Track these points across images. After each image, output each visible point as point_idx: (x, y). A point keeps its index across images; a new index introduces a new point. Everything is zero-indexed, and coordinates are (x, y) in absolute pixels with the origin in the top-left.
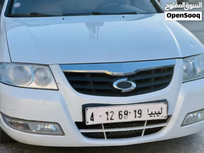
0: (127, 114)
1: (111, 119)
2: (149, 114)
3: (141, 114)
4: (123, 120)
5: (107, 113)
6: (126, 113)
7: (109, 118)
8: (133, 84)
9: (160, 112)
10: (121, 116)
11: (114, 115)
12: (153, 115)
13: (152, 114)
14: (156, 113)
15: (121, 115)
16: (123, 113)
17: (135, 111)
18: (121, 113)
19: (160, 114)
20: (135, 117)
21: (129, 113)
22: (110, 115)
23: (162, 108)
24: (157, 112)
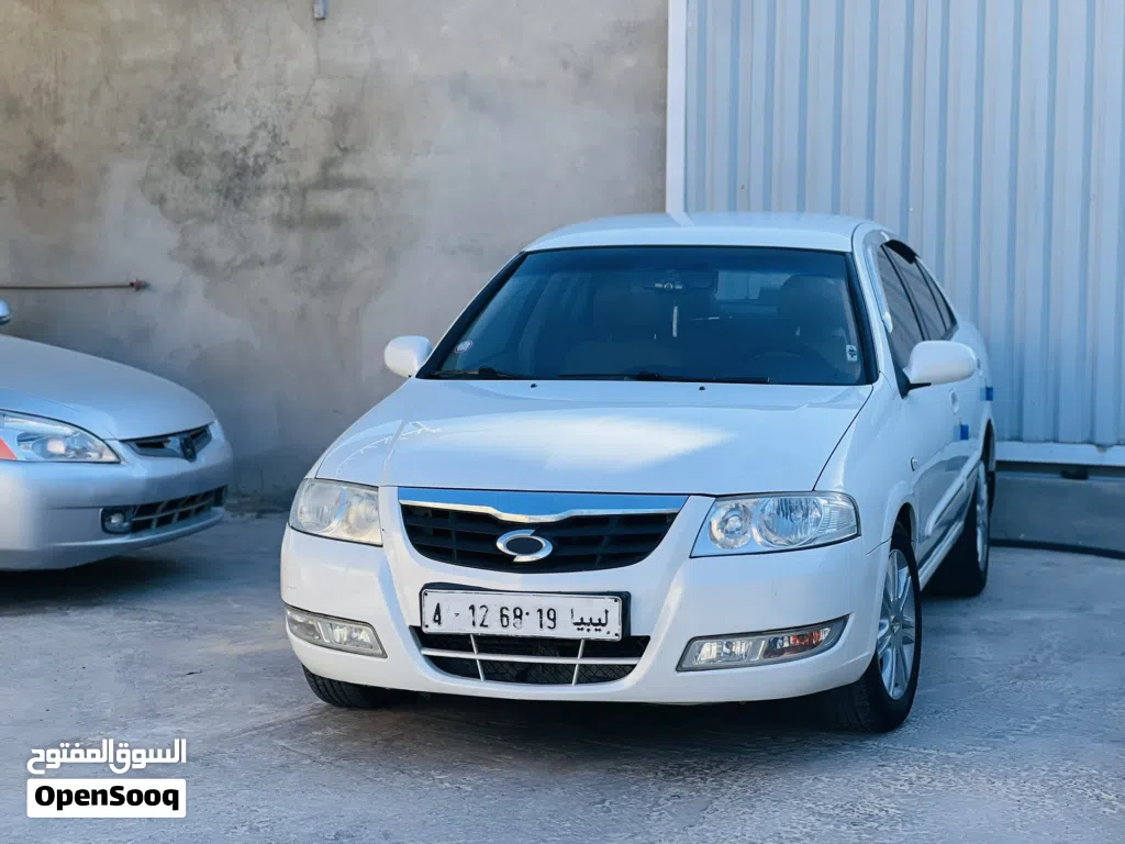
0: (520, 617)
1: (482, 625)
2: (576, 624)
3: (554, 620)
4: (511, 631)
5: (472, 608)
6: (518, 613)
7: (478, 623)
8: (544, 545)
9: (603, 621)
10: (505, 619)
11: (489, 614)
12: (586, 627)
13: (582, 623)
14: (591, 623)
15: (507, 617)
16: (510, 614)
17: (540, 611)
18: (505, 612)
19: (604, 625)
20: (541, 626)
21: (524, 616)
22: (480, 613)
23: (607, 612)
24: (595, 621)
